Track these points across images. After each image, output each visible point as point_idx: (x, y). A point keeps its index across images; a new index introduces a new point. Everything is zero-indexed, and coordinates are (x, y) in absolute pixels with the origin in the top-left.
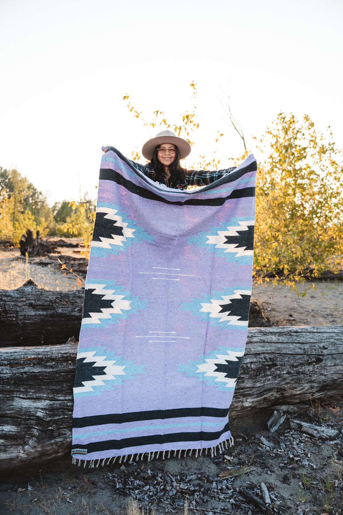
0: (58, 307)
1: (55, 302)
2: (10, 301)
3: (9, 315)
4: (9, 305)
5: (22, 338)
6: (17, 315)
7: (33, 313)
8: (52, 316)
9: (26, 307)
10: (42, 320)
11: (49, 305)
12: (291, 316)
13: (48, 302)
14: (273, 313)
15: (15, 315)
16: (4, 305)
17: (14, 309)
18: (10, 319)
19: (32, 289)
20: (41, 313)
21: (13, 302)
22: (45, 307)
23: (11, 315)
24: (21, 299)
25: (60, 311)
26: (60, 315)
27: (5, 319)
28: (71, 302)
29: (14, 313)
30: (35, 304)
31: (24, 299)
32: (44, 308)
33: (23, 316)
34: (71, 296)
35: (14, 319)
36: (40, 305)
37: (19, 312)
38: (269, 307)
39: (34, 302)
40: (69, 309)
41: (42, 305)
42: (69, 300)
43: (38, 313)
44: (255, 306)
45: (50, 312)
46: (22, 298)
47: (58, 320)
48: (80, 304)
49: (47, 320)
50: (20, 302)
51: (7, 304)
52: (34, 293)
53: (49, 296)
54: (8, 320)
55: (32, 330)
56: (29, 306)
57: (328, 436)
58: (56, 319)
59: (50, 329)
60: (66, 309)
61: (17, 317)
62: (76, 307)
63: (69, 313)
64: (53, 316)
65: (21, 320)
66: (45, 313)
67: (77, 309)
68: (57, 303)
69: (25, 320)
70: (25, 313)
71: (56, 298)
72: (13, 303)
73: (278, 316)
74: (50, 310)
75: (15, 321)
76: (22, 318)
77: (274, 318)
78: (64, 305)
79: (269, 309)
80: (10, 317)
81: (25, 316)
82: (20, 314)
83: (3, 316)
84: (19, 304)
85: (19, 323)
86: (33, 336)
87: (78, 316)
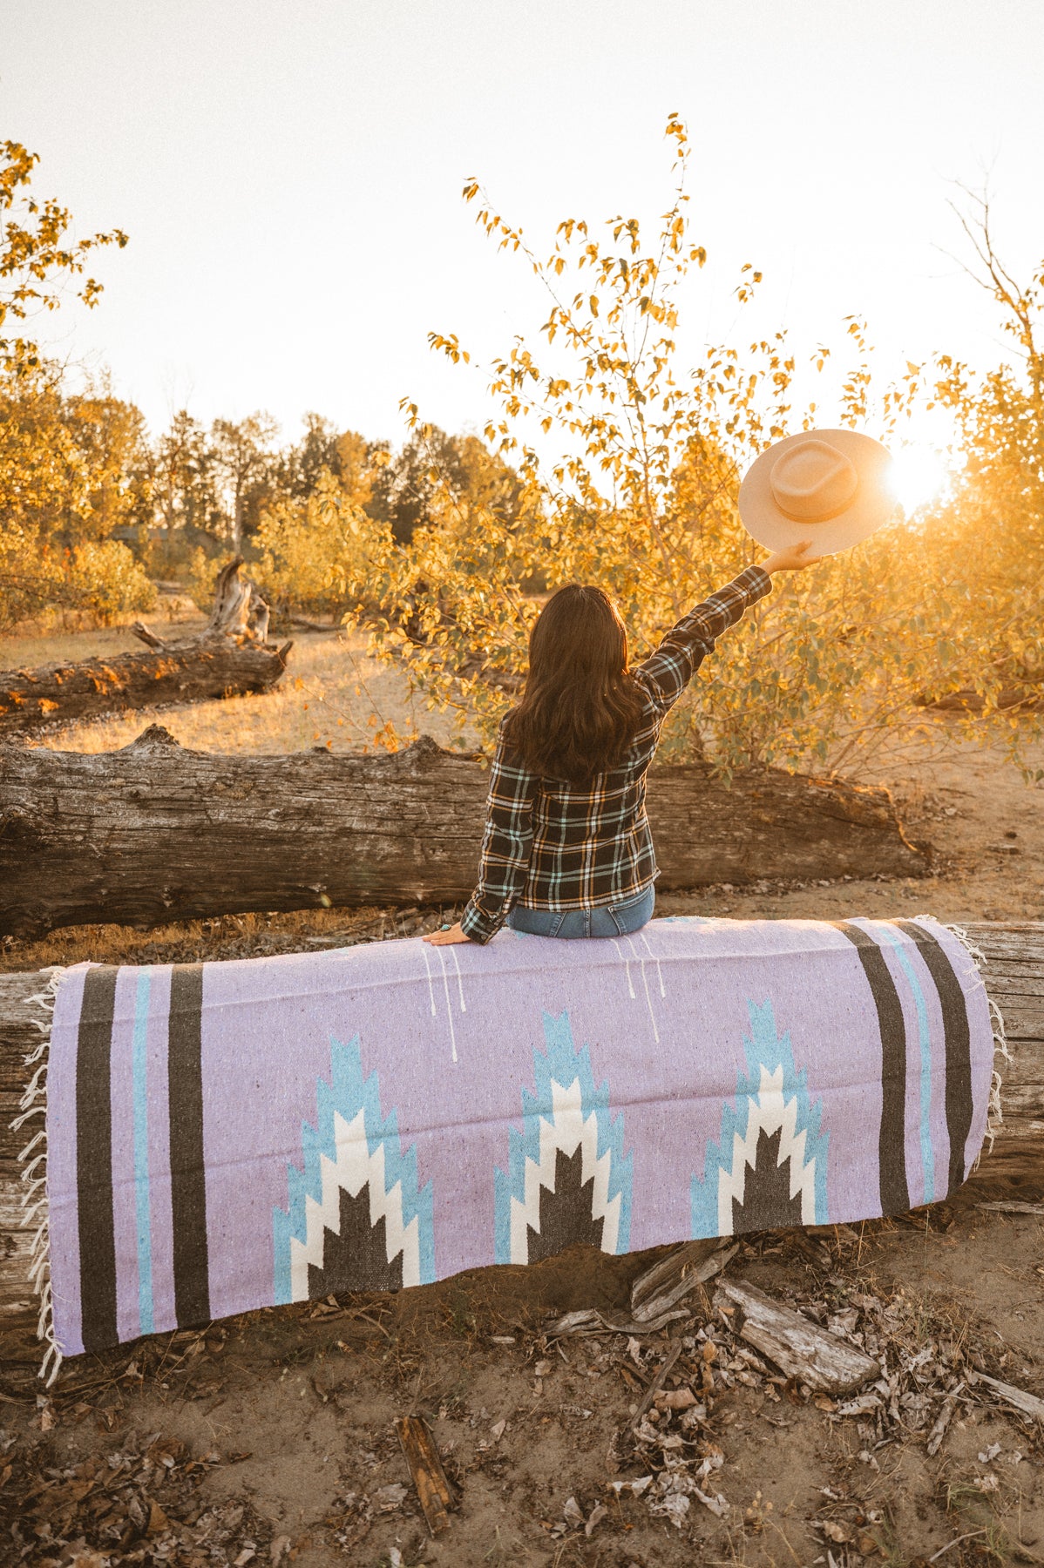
0: (216, 805)
1: (210, 791)
2: (75, 788)
3: (65, 827)
4: (69, 797)
5: (104, 892)
6: (90, 828)
7: (137, 821)
8: (197, 831)
9: (119, 803)
10: (165, 843)
11: (191, 799)
12: (1011, 836)
13: (190, 791)
14: (960, 824)
15: (82, 827)
16: (55, 799)
17: (83, 809)
18: (68, 838)
19: (152, 752)
20: (163, 821)
21: (83, 789)
22: (176, 805)
23: (72, 827)
24: (112, 782)
25: (222, 816)
26: (219, 830)
27: (51, 837)
28: (260, 791)
29: (81, 821)
30: (150, 796)
31: (119, 781)
32: (172, 806)
33: (106, 828)
34: (266, 774)
35: (79, 838)
36: (163, 799)
37: (96, 820)
38: (953, 805)
39: (146, 789)
40: (250, 812)
41: (171, 800)
42: (255, 786)
43: (154, 821)
44: (877, 806)
45: (189, 820)
46: (115, 777)
47: (214, 843)
48: (285, 798)
49: (178, 843)
50: (104, 789)
51: (62, 796)
52: (153, 764)
53: (198, 773)
54: (60, 840)
55: (133, 869)
56: (129, 802)
57: (829, 1381)
58: (208, 838)
59: (189, 868)
60: (241, 811)
61: (87, 834)
62: (273, 804)
63: (249, 823)
64: (199, 831)
65: (99, 840)
66: (174, 822)
67: (274, 811)
68: (218, 792)
69: (114, 840)
70: (115, 822)
71: (218, 778)
72: (85, 793)
73: (969, 836)
74: (192, 812)
75: (80, 843)
76: (103, 834)
77: (956, 843)
78: (236, 799)
79: (951, 812)
80: (70, 832)
81: (113, 829)
82: (98, 823)
83: (46, 829)
84: (101, 796)
85: (93, 851)
86: (138, 886)
87: (277, 832)
